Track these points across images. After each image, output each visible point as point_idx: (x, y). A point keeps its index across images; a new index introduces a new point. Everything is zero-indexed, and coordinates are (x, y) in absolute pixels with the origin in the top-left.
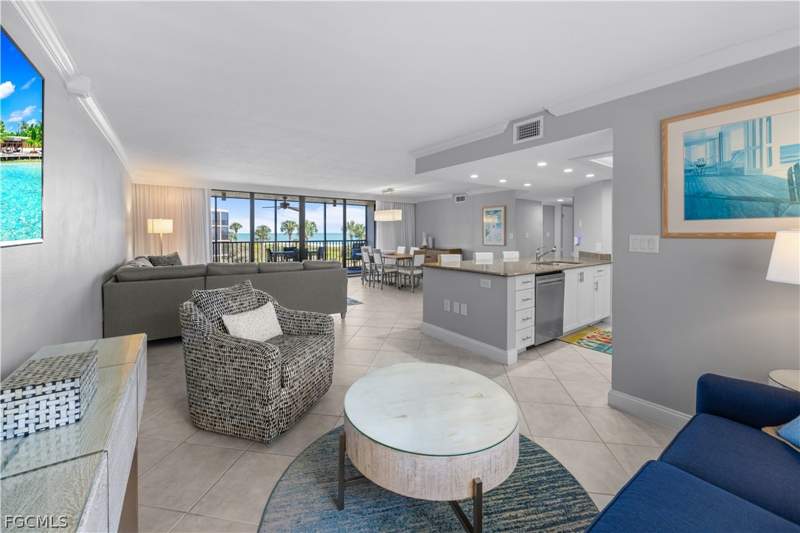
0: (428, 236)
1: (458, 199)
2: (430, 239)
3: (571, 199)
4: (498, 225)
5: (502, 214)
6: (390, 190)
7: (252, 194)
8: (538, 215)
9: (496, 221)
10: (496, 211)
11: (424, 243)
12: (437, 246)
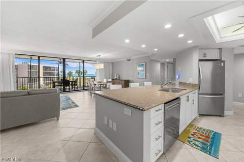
0: (117, 74)
1: (128, 60)
2: (118, 76)
3: (172, 60)
4: (143, 70)
5: (145, 66)
6: (100, 56)
7: (39, 57)
8: (158, 67)
9: (143, 69)
10: (142, 65)
11: (116, 78)
12: (120, 78)
